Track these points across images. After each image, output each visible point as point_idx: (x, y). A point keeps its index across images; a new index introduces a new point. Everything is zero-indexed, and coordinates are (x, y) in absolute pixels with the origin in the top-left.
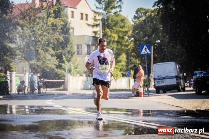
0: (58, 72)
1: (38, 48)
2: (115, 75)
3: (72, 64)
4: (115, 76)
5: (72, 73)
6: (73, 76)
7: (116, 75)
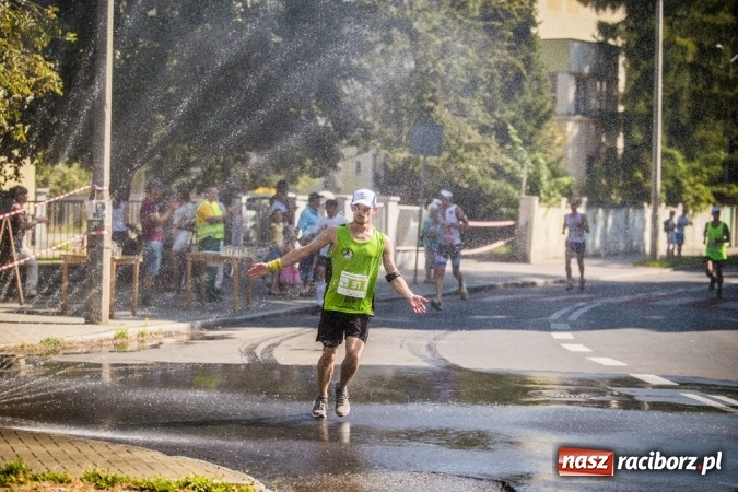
0: (487, 185)
1: (431, 99)
2: (690, 196)
3: (542, 161)
4: (688, 204)
5: (543, 195)
6: (548, 207)
7: (693, 201)
